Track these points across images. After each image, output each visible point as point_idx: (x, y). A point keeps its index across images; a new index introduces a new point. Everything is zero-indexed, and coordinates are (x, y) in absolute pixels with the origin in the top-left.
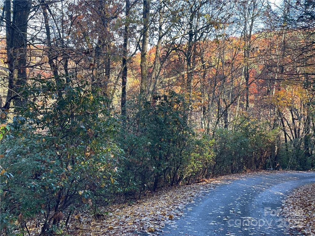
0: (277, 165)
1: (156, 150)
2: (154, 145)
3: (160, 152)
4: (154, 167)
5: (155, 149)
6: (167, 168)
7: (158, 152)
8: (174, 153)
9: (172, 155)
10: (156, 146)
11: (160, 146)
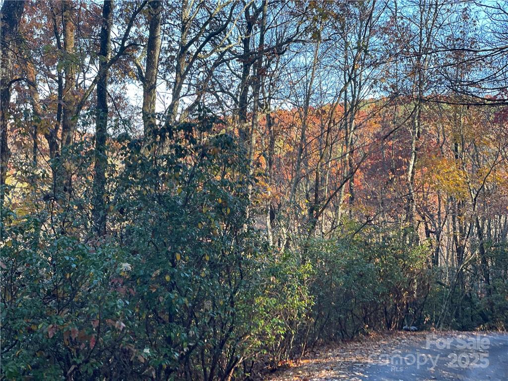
0: (427, 319)
1: (154, 291)
2: (151, 276)
3: (169, 297)
4: (147, 351)
5: (154, 288)
6: (191, 349)
7: (161, 299)
8: (213, 300)
9: (208, 304)
10: (157, 277)
11: (168, 278)
